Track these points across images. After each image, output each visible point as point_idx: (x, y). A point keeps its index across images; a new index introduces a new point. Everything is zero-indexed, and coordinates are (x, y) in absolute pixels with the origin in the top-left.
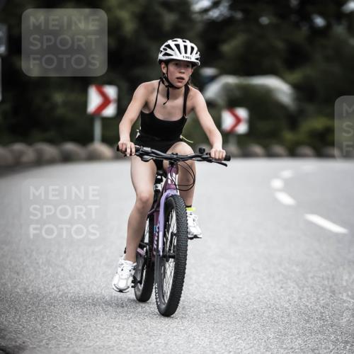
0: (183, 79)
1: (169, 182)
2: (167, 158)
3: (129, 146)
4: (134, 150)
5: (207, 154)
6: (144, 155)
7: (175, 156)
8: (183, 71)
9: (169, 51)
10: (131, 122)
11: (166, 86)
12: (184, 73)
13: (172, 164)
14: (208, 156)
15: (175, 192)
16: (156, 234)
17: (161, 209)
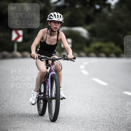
0: (57, 28)
1: (52, 69)
4: (37, 57)
6: (41, 59)
7: (54, 59)
8: (57, 25)
9: (51, 17)
10: (36, 45)
11: (50, 31)
12: (57, 26)
13: (53, 62)
14: (67, 58)
15: (54, 73)
16: (47, 89)
17: (49, 80)
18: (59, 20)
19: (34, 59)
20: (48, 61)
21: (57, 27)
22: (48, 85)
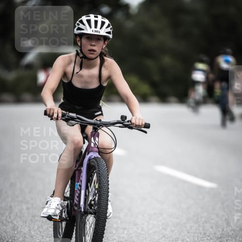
0: (94, 51)
1: (92, 145)
2: (91, 124)
3: (56, 111)
4: (60, 115)
5: (128, 121)
6: (70, 120)
7: (99, 122)
8: (93, 44)
9: (81, 26)
10: (52, 91)
11: (81, 58)
12: (95, 46)
13: (95, 129)
14: (129, 123)
15: (97, 155)
16: (78, 191)
17: (84, 169)
18: (98, 34)
19: (52, 119)
20: (86, 126)
21: (94, 48)
22: (81, 181)
